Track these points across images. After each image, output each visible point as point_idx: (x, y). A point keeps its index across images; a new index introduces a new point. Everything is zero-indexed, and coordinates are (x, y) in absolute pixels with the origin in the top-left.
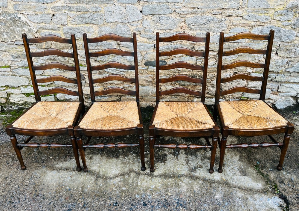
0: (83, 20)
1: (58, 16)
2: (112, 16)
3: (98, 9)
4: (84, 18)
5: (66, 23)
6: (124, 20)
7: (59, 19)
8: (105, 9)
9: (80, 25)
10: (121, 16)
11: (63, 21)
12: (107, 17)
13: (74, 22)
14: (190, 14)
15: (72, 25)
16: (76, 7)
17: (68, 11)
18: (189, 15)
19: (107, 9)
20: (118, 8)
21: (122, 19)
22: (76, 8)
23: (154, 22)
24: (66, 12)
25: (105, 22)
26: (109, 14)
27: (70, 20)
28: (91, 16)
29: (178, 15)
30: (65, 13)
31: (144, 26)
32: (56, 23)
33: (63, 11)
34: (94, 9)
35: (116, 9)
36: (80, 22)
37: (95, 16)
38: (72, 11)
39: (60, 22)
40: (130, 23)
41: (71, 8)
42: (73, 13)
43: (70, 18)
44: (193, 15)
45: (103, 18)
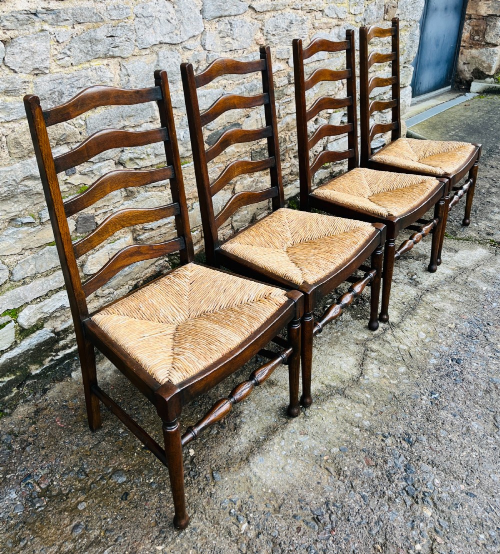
0: (90, 49)
1: (25, 45)
2: (151, 30)
3: (124, 11)
4: (93, 41)
5: (46, 64)
6: (175, 36)
7: (27, 54)
8: (135, 10)
9: (80, 67)
10: (169, 27)
11: (39, 59)
12: (140, 33)
13: (67, 58)
14: (269, 11)
15: (61, 69)
16: (73, 9)
17: (52, 24)
18: (268, 14)
19: (140, 11)
20: (163, 7)
21: (171, 35)
22: (73, 14)
23: (221, 35)
24: (46, 27)
25: (137, 48)
26: (145, 24)
27: (56, 52)
28: (110, 35)
29: (254, 16)
30: (43, 30)
31: (206, 47)
32: (17, 70)
33: (38, 26)
34: (114, 14)
35: (158, 9)
36: (81, 55)
37: (119, 32)
38: (62, 24)
39: (29, 63)
40: (184, 43)
41: (61, 15)
42: (64, 29)
43: (57, 47)
44: (273, 13)
45: (134, 37)
